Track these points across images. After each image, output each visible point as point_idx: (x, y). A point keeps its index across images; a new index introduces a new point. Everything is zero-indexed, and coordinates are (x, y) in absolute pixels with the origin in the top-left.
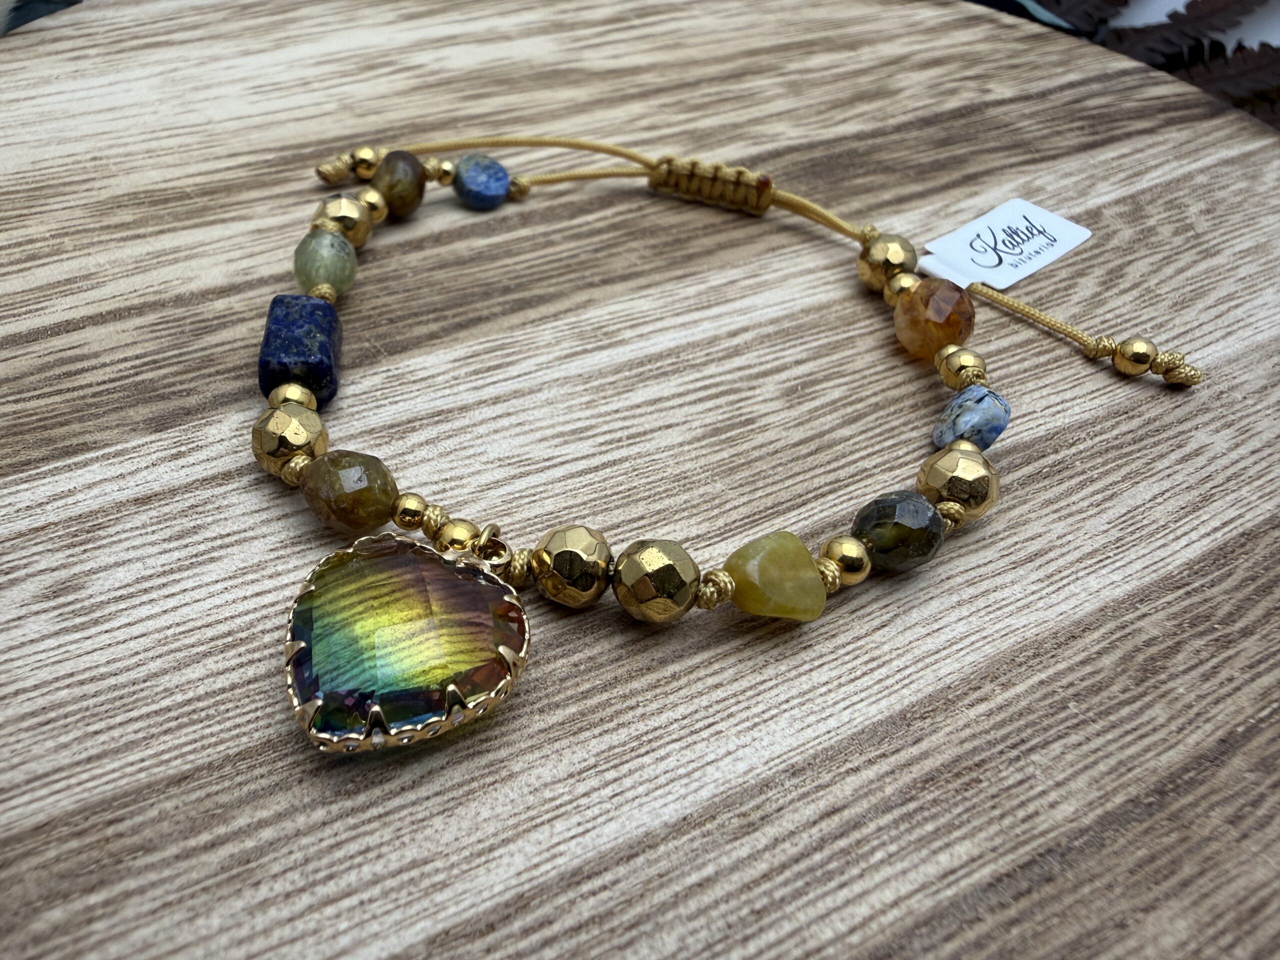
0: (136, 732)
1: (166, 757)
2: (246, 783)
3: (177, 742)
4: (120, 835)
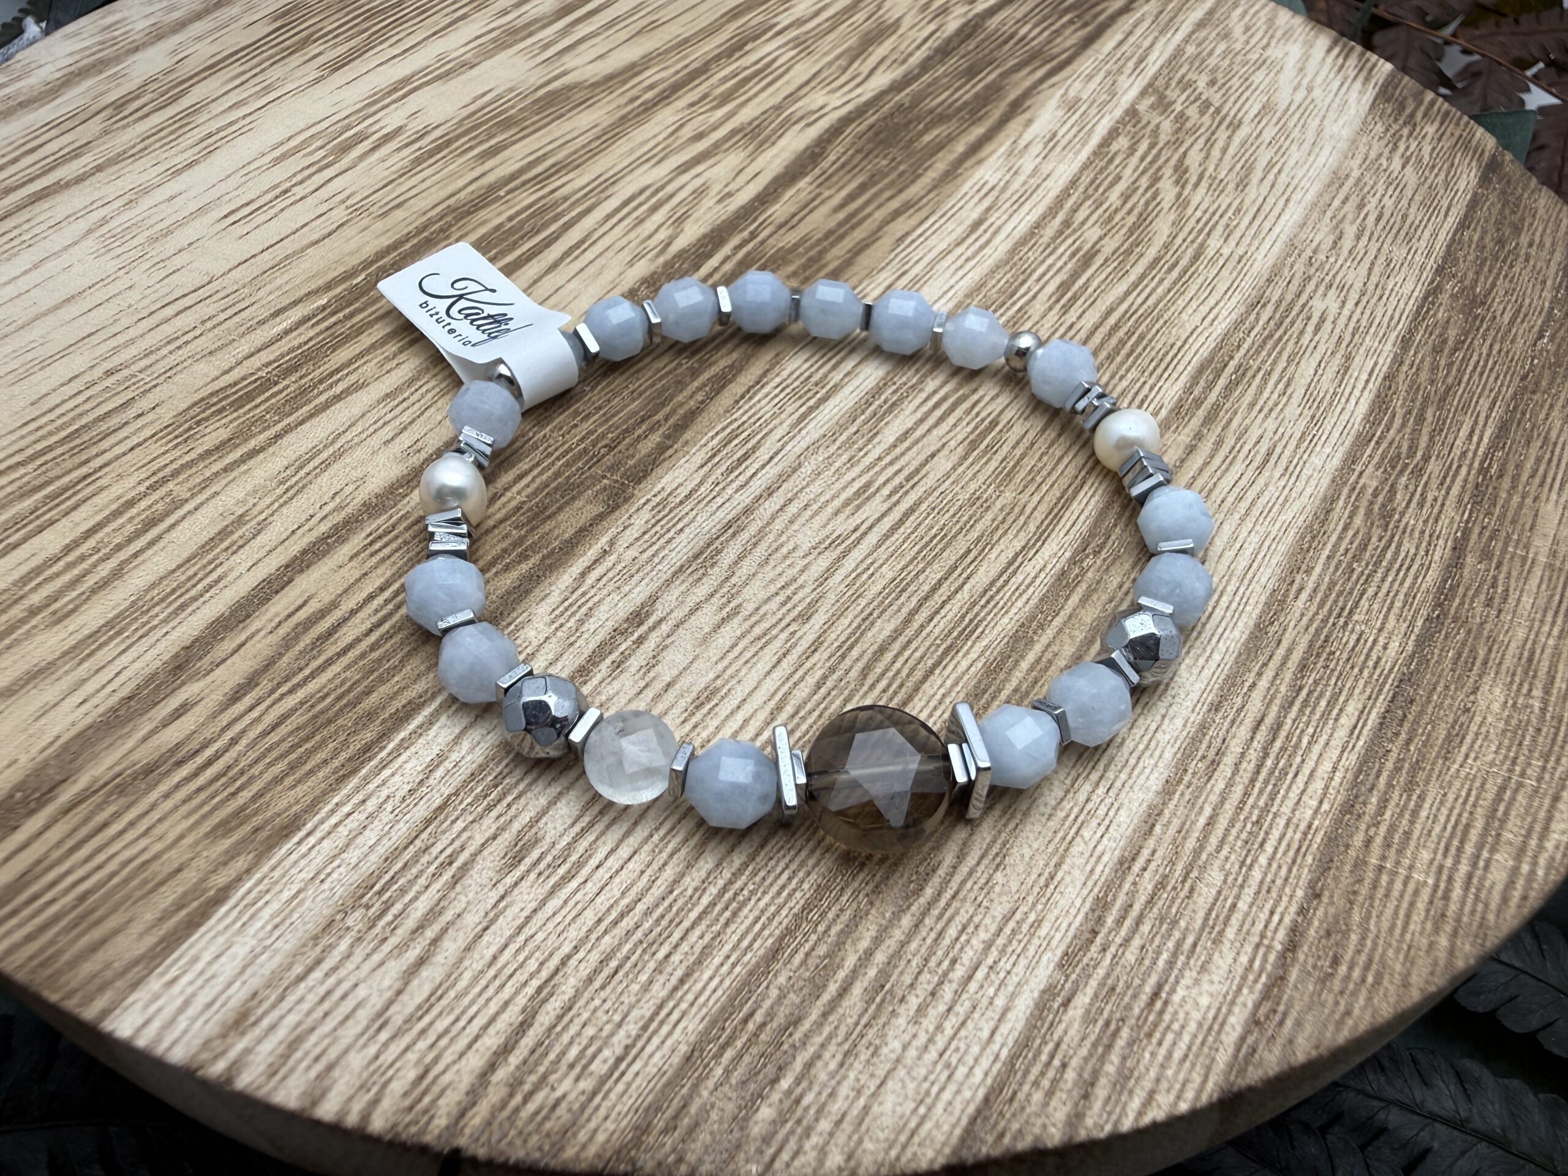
0: (702, 937)
1: (745, 943)
2: (829, 928)
3: (743, 927)
4: (763, 1025)
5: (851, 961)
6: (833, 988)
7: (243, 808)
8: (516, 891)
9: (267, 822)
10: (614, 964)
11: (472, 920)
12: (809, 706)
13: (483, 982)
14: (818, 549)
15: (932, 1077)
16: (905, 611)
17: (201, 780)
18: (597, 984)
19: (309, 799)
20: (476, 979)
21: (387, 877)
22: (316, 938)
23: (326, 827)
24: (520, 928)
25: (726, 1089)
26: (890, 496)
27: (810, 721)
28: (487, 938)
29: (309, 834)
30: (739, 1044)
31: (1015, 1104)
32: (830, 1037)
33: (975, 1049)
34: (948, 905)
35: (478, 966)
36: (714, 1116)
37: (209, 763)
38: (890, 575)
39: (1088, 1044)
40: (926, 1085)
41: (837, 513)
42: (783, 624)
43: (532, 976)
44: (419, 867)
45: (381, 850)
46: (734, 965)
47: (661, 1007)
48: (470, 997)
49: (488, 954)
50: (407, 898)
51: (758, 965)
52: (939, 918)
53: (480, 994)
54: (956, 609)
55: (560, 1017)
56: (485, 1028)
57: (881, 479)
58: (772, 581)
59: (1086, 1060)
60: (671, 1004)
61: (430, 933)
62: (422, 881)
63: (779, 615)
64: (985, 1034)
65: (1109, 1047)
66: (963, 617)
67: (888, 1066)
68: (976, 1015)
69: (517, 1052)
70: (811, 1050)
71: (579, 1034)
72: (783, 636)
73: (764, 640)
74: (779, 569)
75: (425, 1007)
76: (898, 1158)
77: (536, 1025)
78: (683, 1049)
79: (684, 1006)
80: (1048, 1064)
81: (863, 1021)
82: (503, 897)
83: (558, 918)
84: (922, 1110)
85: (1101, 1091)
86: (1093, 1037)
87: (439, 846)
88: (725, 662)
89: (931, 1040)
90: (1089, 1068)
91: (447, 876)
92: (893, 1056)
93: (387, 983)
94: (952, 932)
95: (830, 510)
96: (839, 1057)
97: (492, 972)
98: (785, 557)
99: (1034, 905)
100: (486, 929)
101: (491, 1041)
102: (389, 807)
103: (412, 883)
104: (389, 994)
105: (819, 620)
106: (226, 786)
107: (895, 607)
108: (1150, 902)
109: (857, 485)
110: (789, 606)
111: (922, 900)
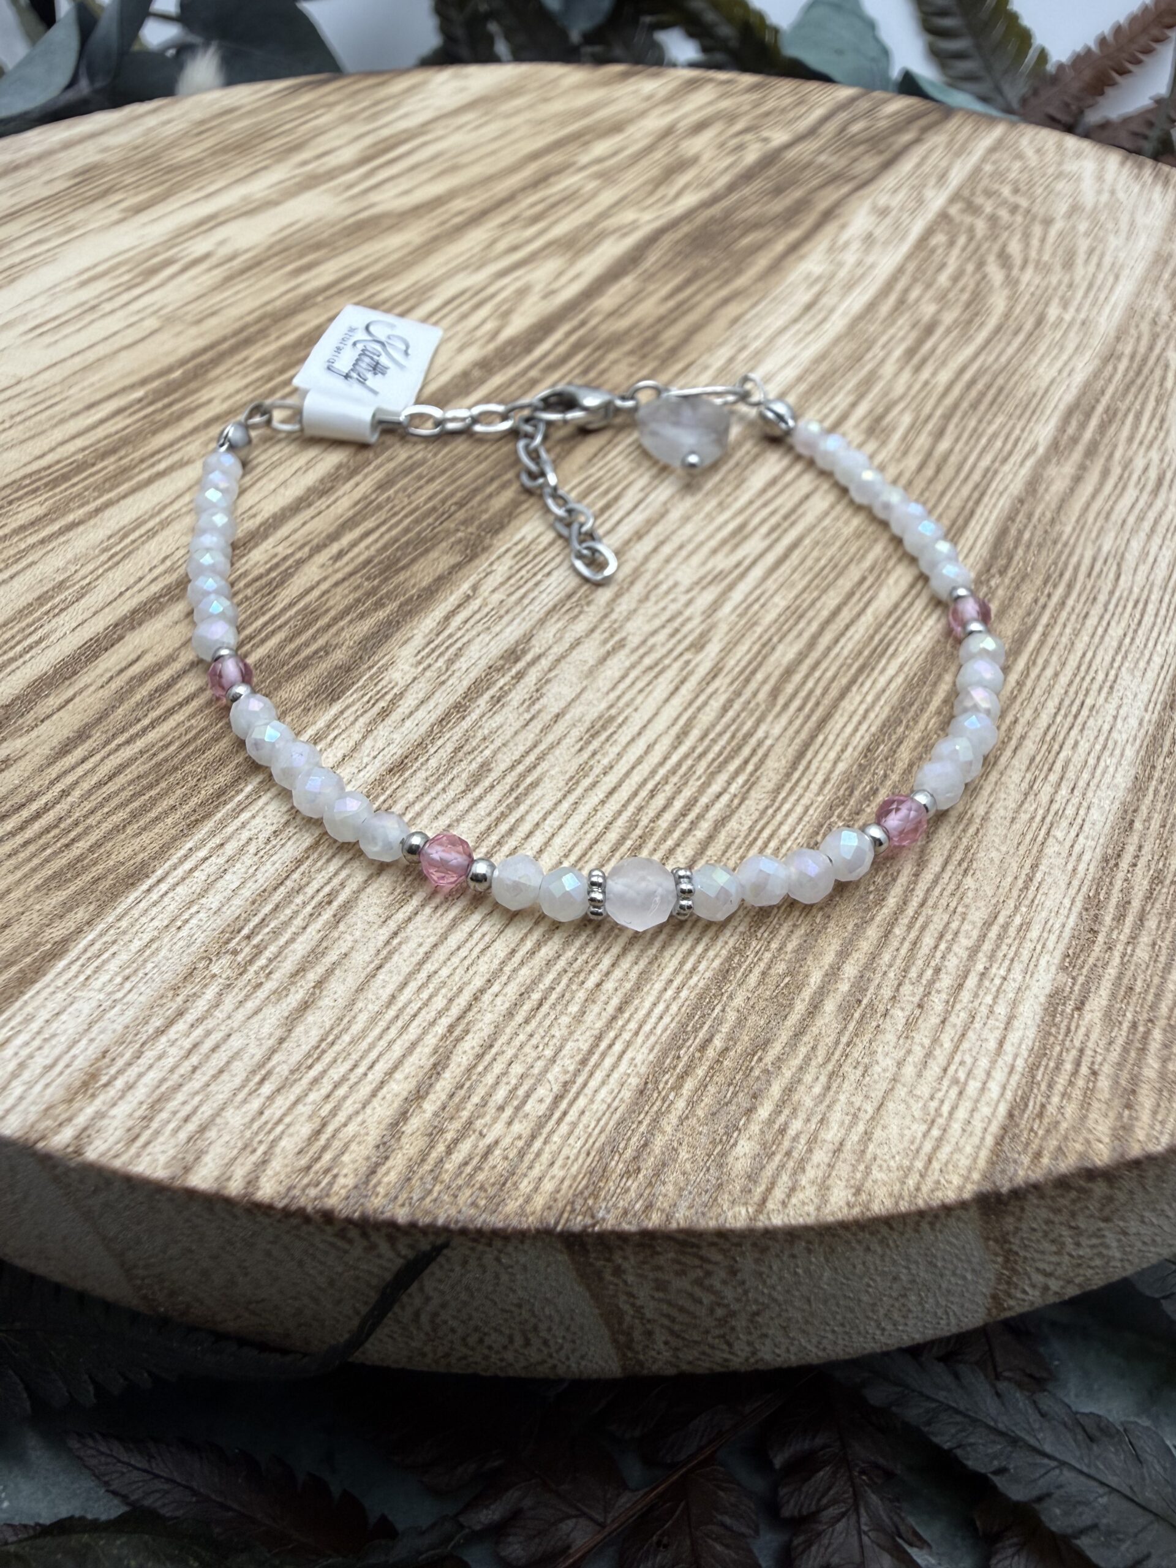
5: (816, 978)
6: (800, 1007)
7: (79, 859)
8: (411, 926)
9: (110, 871)
10: (536, 996)
11: (361, 958)
12: (718, 728)
13: (382, 1024)
14: (701, 584)
15: (940, 1095)
16: (806, 636)
17: (29, 833)
18: (519, 1018)
19: (156, 846)
20: (373, 1020)
21: (256, 920)
22: (176, 989)
23: (180, 872)
24: (421, 964)
25: (693, 1121)
26: (769, 534)
27: (722, 742)
28: (381, 976)
29: (159, 881)
30: (700, 1072)
31: (1046, 1121)
32: (807, 1059)
33: (984, 1063)
34: (917, 913)
35: (373, 1008)
36: (684, 1154)
37: (37, 816)
38: (783, 604)
39: (1117, 1047)
40: (934, 1104)
41: (714, 551)
42: (675, 653)
43: (440, 1014)
44: (293, 907)
45: (246, 893)
46: (679, 990)
47: (599, 1038)
48: (369, 1040)
49: (385, 994)
50: (282, 941)
51: (707, 988)
52: (910, 927)
53: (380, 1038)
54: (862, 631)
55: (480, 1057)
56: (390, 1073)
57: (756, 520)
58: (655, 615)
59: (1120, 1065)
60: (612, 1034)
61: (312, 976)
62: (298, 922)
63: (670, 645)
64: (992, 1045)
65: (1143, 1050)
66: (872, 638)
67: (884, 1086)
68: (977, 1025)
69: (432, 1097)
70: (787, 1073)
71: (505, 1073)
72: (677, 665)
73: (657, 669)
74: (662, 604)
75: (316, 1053)
76: (918, 1189)
77: (453, 1065)
78: (634, 1081)
79: (626, 1036)
80: (1075, 1073)
81: (844, 1040)
82: (396, 934)
83: (463, 952)
84: (935, 1132)
85: (1146, 1100)
86: (1120, 1041)
87: (315, 885)
88: (617, 692)
89: (929, 1055)
90: (1125, 1076)
91: (327, 915)
92: (888, 1075)
93: (266, 1030)
94: (928, 941)
95: (705, 550)
96: (823, 1079)
97: (392, 1012)
98: (667, 593)
99: (1016, 908)
100: (380, 967)
101: (400, 1087)
102: (252, 849)
103: (286, 924)
104: (271, 1042)
105: (713, 649)
106: (58, 838)
107: (795, 632)
108: (1149, 897)
109: (731, 527)
110: (678, 637)
111: (885, 910)
